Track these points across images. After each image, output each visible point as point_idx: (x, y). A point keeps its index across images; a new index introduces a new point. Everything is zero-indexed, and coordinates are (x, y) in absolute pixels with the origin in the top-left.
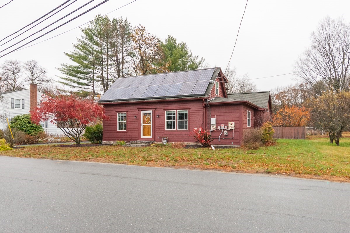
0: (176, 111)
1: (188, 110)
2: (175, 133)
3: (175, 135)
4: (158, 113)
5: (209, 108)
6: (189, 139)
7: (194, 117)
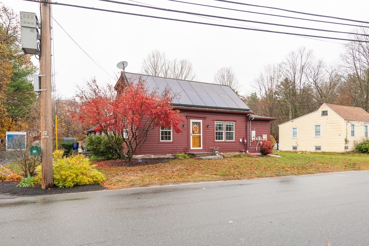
0: (224, 122)
1: (234, 122)
2: (224, 144)
3: (224, 146)
4: (208, 123)
5: (249, 123)
6: (235, 149)
7: (239, 129)
